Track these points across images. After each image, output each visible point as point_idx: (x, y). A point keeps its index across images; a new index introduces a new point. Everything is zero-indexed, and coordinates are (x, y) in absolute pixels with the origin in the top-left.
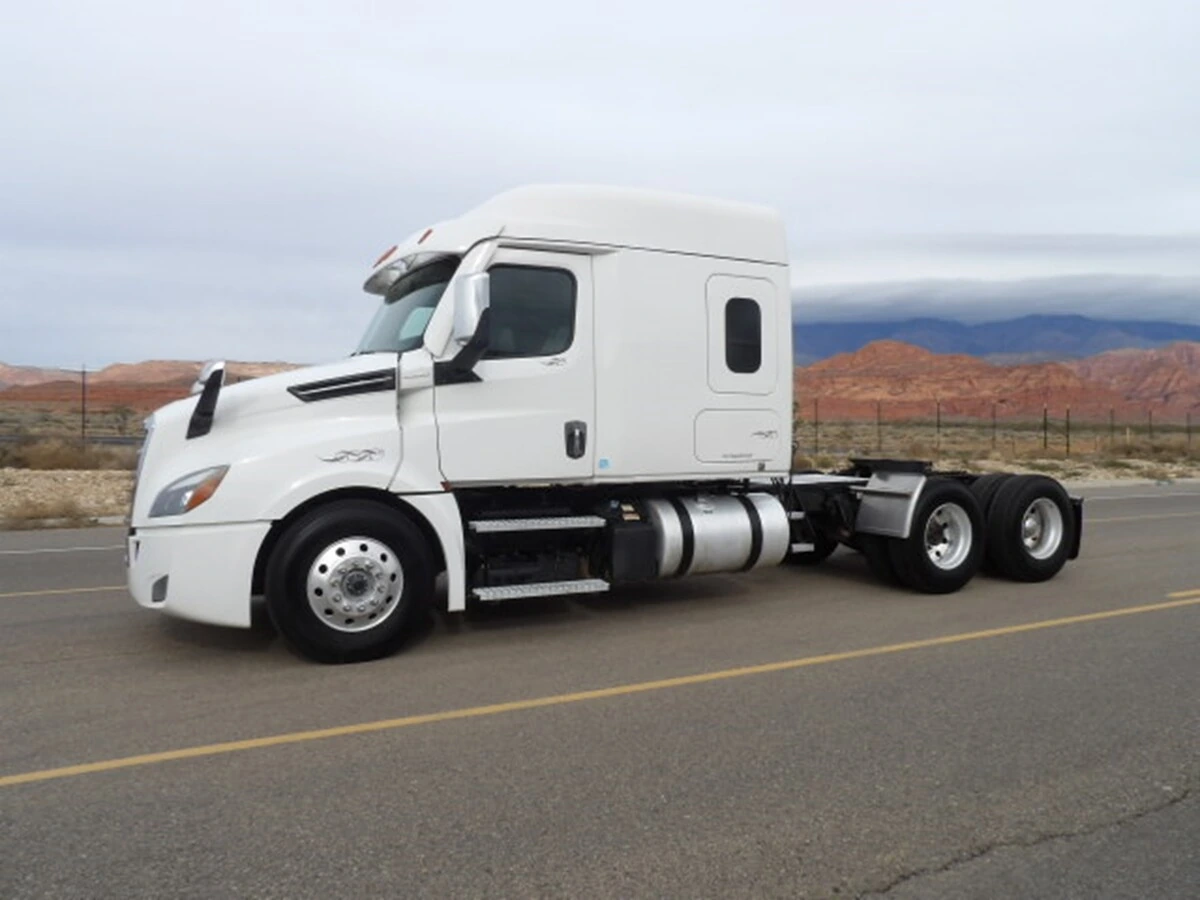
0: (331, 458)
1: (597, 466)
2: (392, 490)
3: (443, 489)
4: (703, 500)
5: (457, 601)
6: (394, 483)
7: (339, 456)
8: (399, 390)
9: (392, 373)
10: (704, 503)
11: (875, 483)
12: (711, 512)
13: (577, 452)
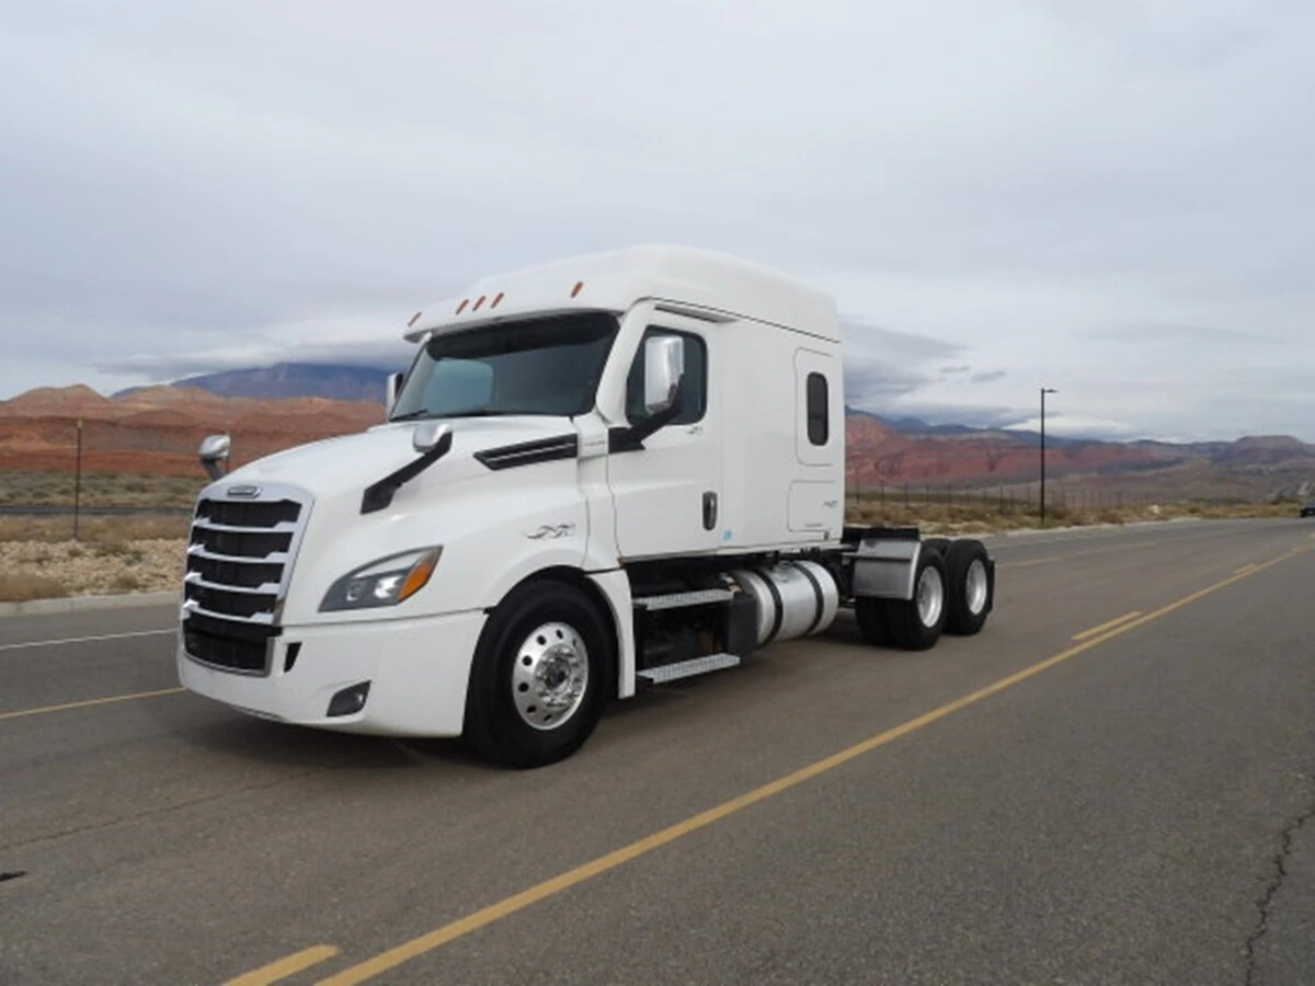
0: (534, 534)
1: (722, 537)
3: (618, 566)
4: (778, 570)
5: (627, 687)
7: (540, 532)
8: (579, 457)
9: (573, 439)
10: (779, 573)
11: (864, 549)
12: (786, 581)
13: (710, 523)
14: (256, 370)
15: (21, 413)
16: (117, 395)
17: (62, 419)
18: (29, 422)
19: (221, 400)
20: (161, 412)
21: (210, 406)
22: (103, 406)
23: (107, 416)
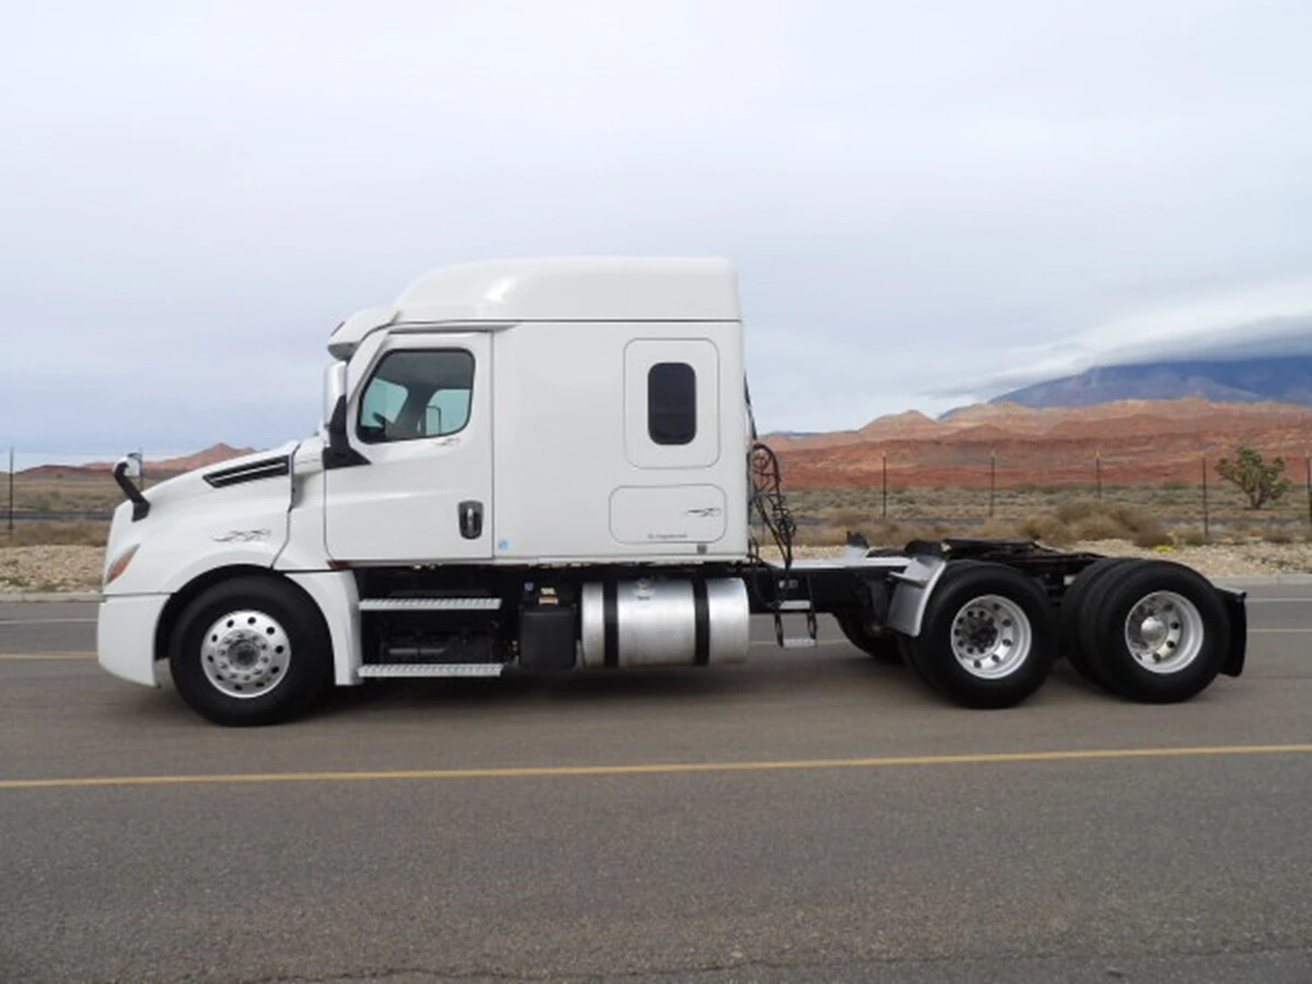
0: (222, 537)
1: (496, 546)
2: (278, 567)
3: (328, 567)
4: (641, 585)
5: (343, 677)
6: (279, 561)
7: (229, 536)
8: (293, 475)
9: (284, 460)
10: (644, 589)
12: (647, 598)
13: (471, 533)
14: (1068, 379)
15: (870, 439)
16: (942, 417)
17: (898, 442)
18: (874, 447)
19: (1033, 412)
20: (978, 428)
21: (1023, 418)
22: (933, 427)
23: (934, 436)
